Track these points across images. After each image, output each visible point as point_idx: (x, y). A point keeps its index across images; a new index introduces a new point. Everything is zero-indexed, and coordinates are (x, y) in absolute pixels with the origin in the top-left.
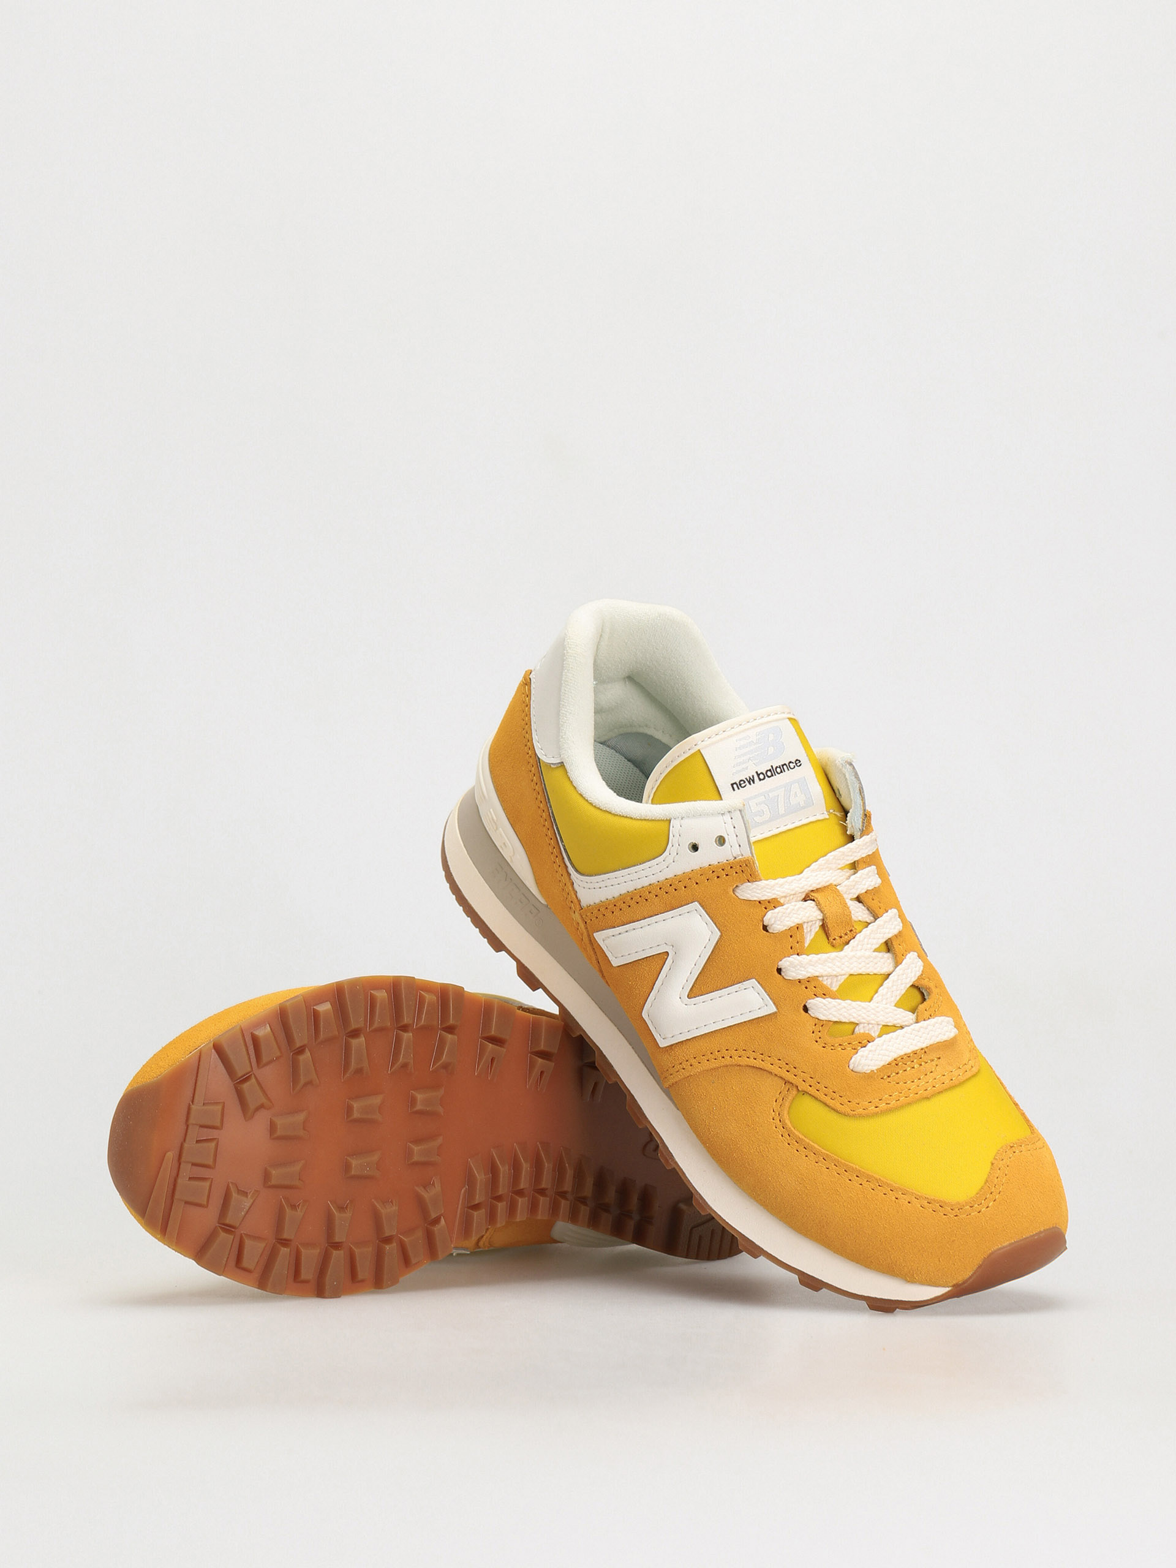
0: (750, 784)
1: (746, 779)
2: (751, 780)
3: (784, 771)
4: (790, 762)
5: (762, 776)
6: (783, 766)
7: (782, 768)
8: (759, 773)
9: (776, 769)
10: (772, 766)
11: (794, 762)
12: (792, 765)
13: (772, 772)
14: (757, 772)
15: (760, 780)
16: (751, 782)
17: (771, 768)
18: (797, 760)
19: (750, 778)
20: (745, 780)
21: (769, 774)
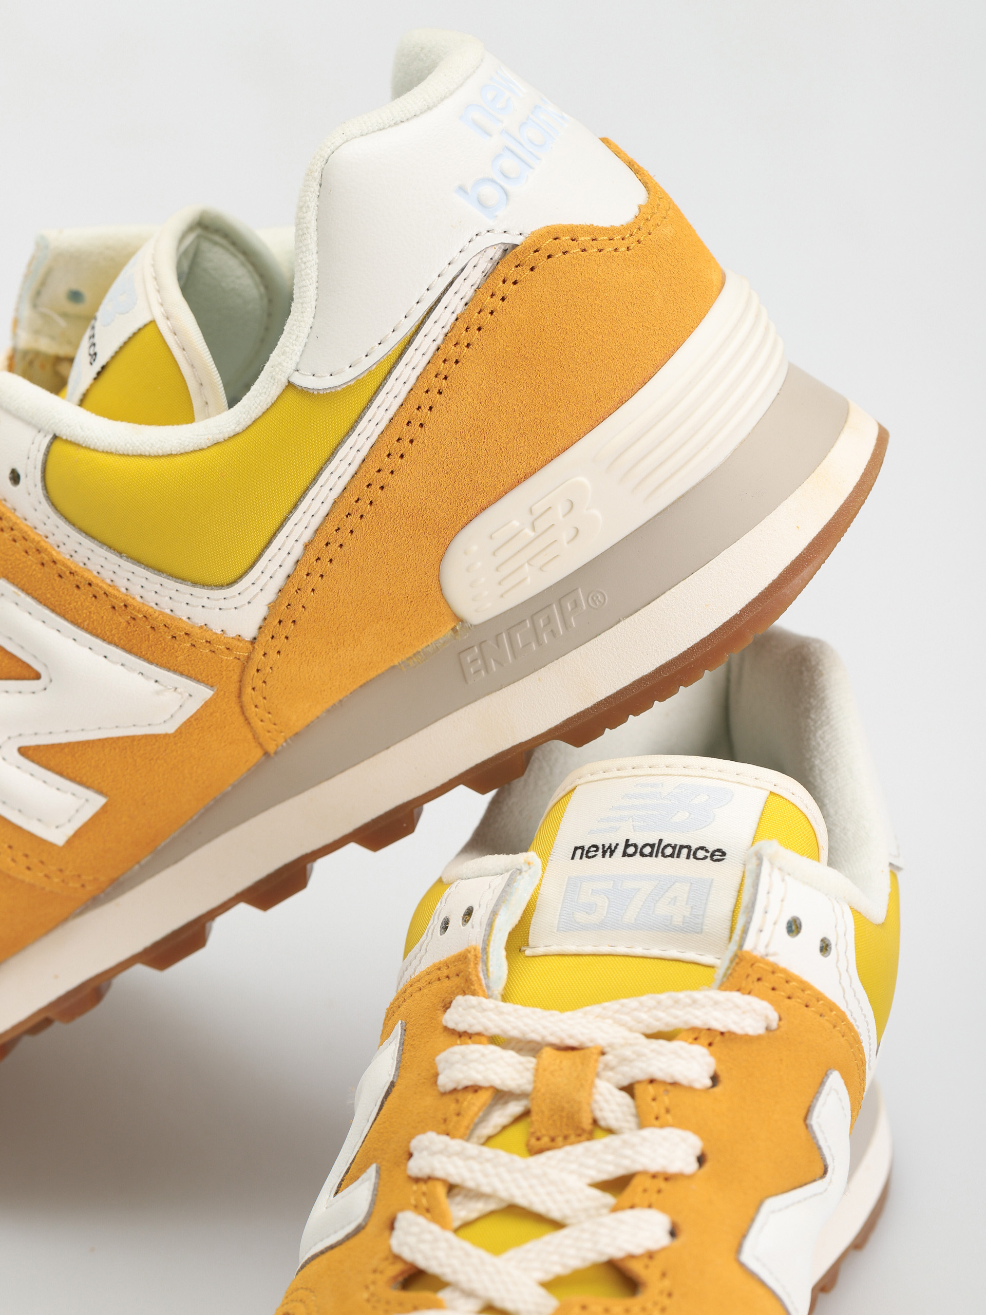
0: (604, 856)
1: (603, 845)
2: (609, 851)
3: (678, 856)
4: (702, 848)
5: (631, 850)
6: (682, 847)
7: (677, 851)
8: (630, 843)
9: (666, 847)
10: (661, 841)
11: (711, 850)
12: (701, 854)
13: (657, 849)
14: (627, 841)
15: (625, 854)
16: (608, 854)
17: (657, 842)
18: (719, 850)
19: (610, 847)
20: (601, 847)
21: (647, 850)
